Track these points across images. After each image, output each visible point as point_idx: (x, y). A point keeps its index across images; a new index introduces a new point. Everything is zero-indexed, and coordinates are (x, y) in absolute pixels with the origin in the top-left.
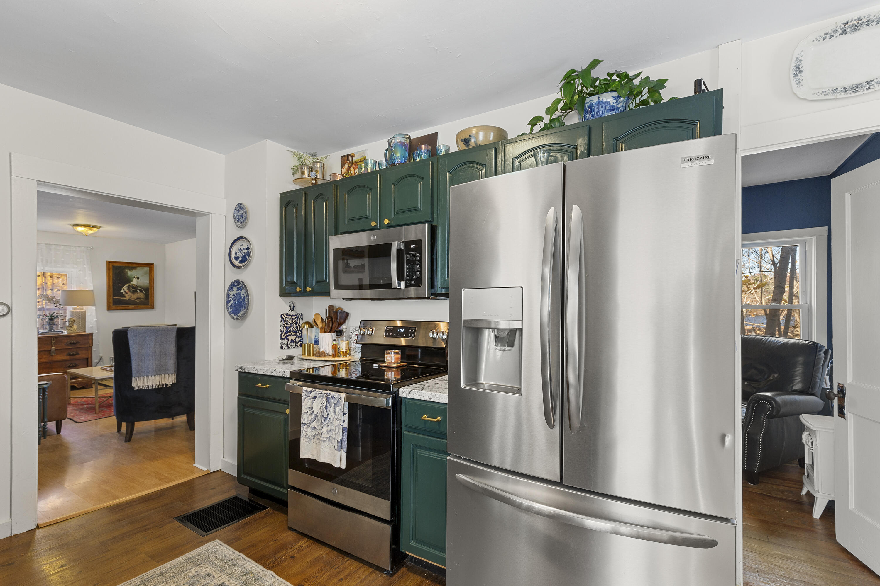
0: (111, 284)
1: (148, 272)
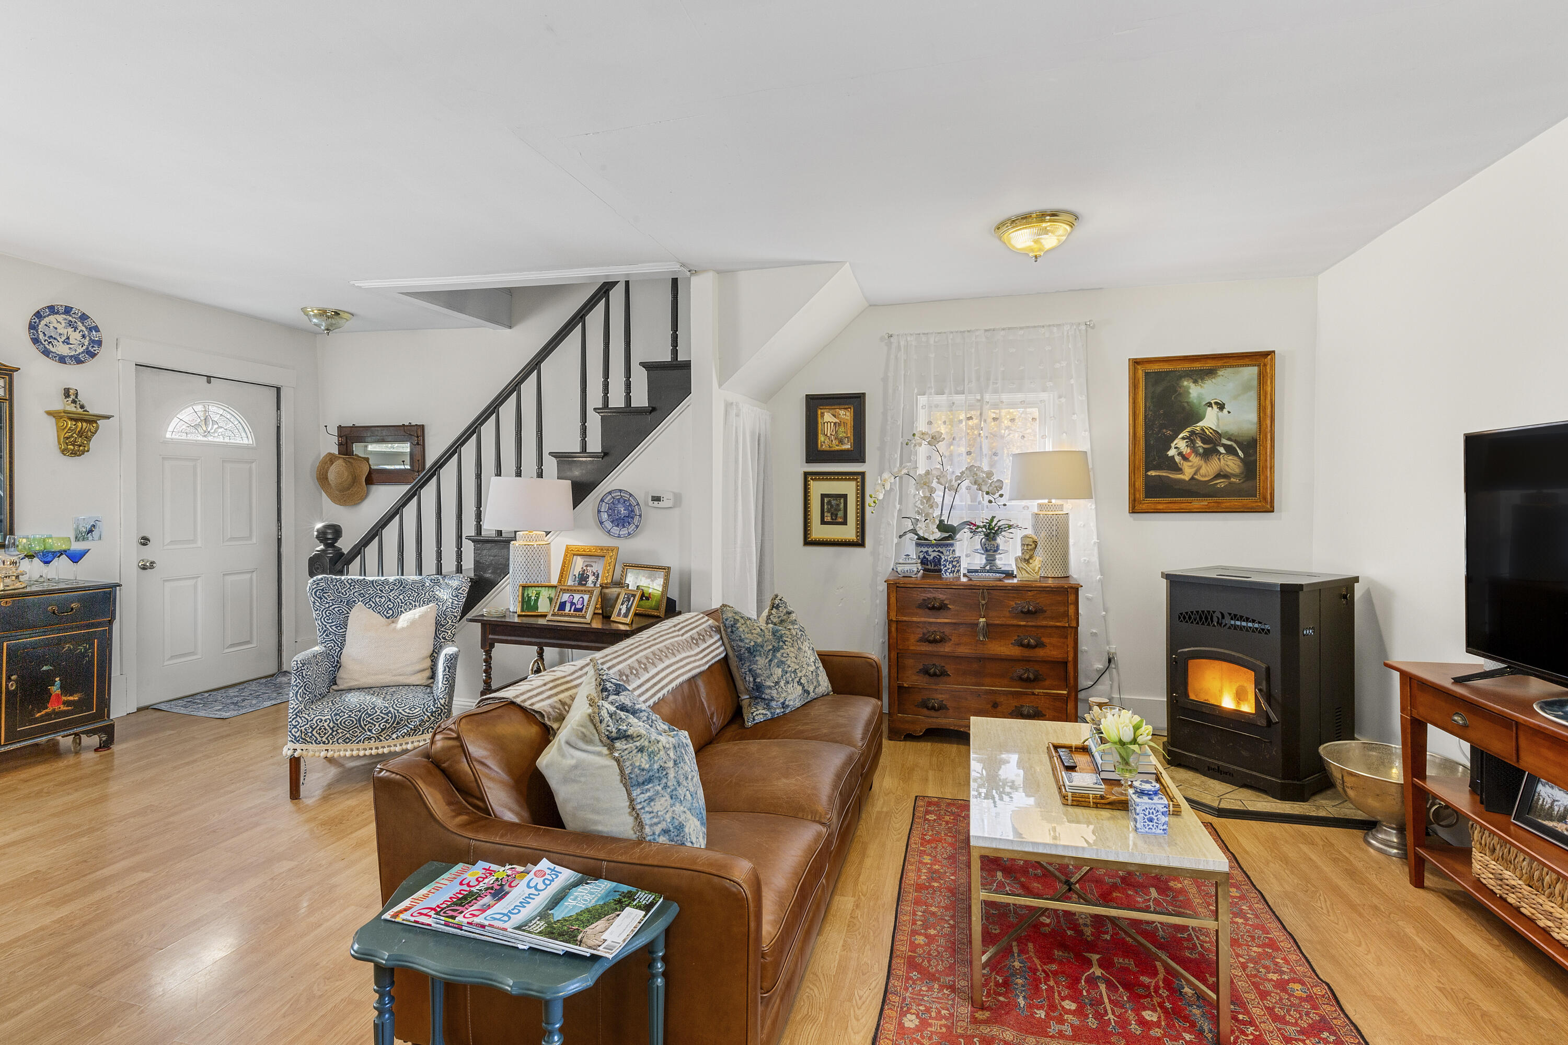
0: (1141, 432)
1: (1255, 383)
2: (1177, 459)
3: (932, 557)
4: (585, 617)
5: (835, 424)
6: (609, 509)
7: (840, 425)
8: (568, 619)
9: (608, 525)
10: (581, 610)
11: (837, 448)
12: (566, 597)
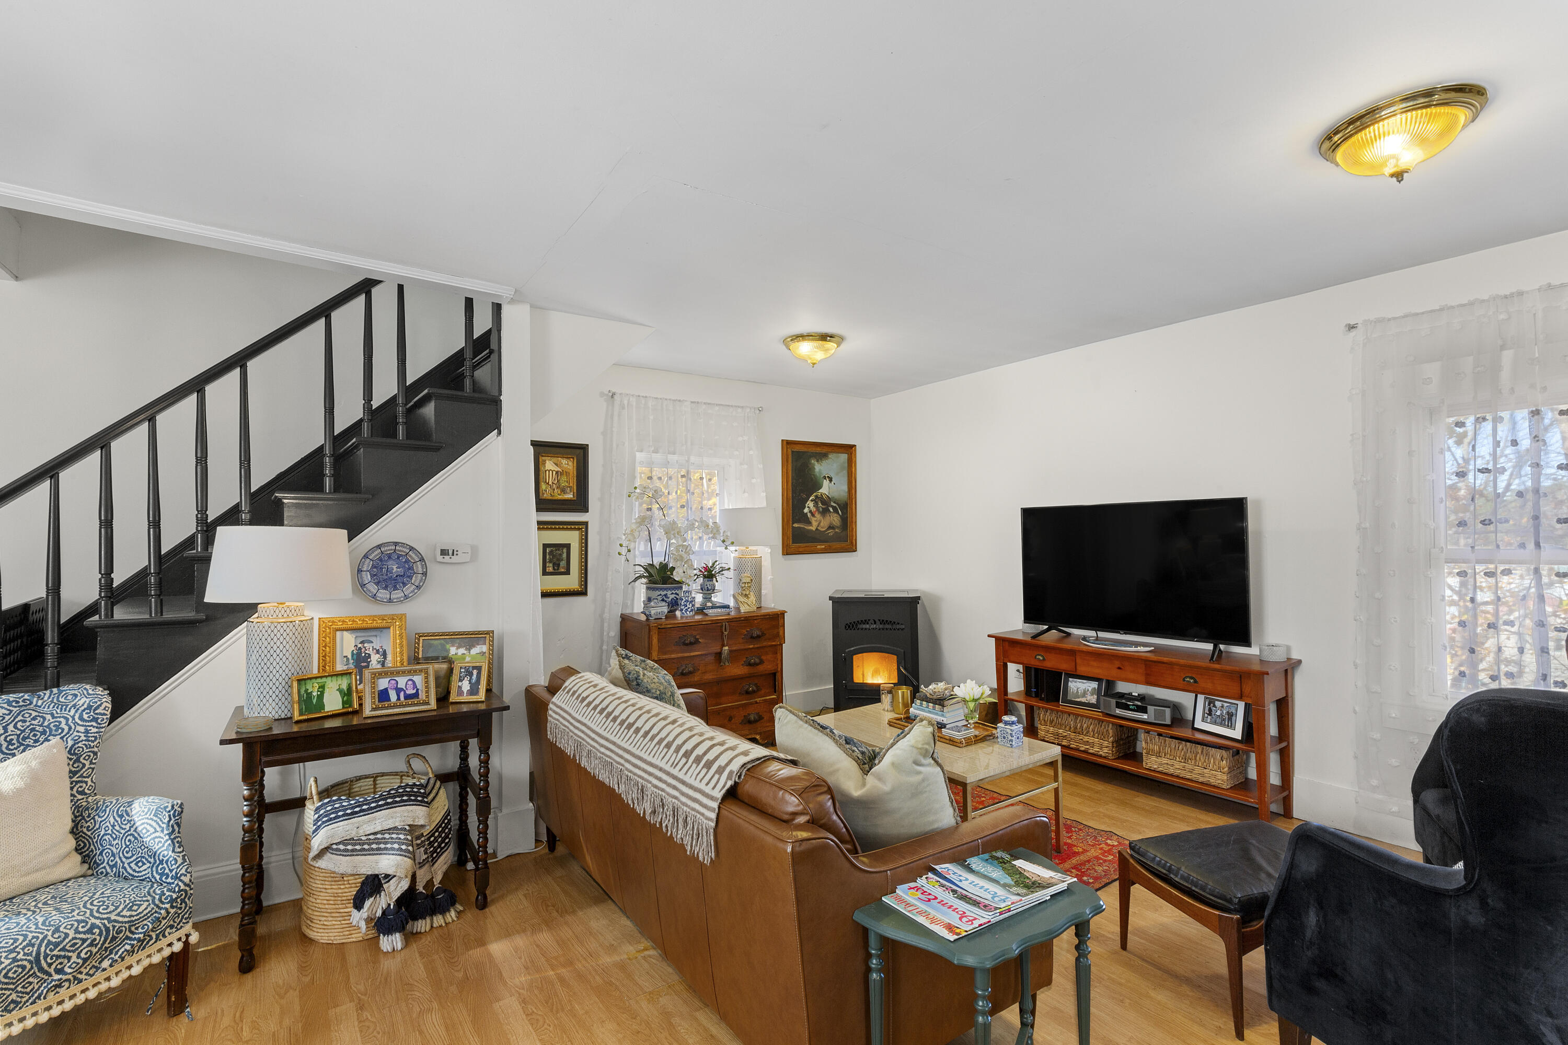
0: (790, 495)
2: (809, 515)
3: (670, 599)
4: (428, 703)
5: (557, 472)
6: (374, 567)
7: (562, 474)
8: (396, 709)
9: (373, 588)
10: (416, 695)
11: (560, 497)
12: (383, 683)
